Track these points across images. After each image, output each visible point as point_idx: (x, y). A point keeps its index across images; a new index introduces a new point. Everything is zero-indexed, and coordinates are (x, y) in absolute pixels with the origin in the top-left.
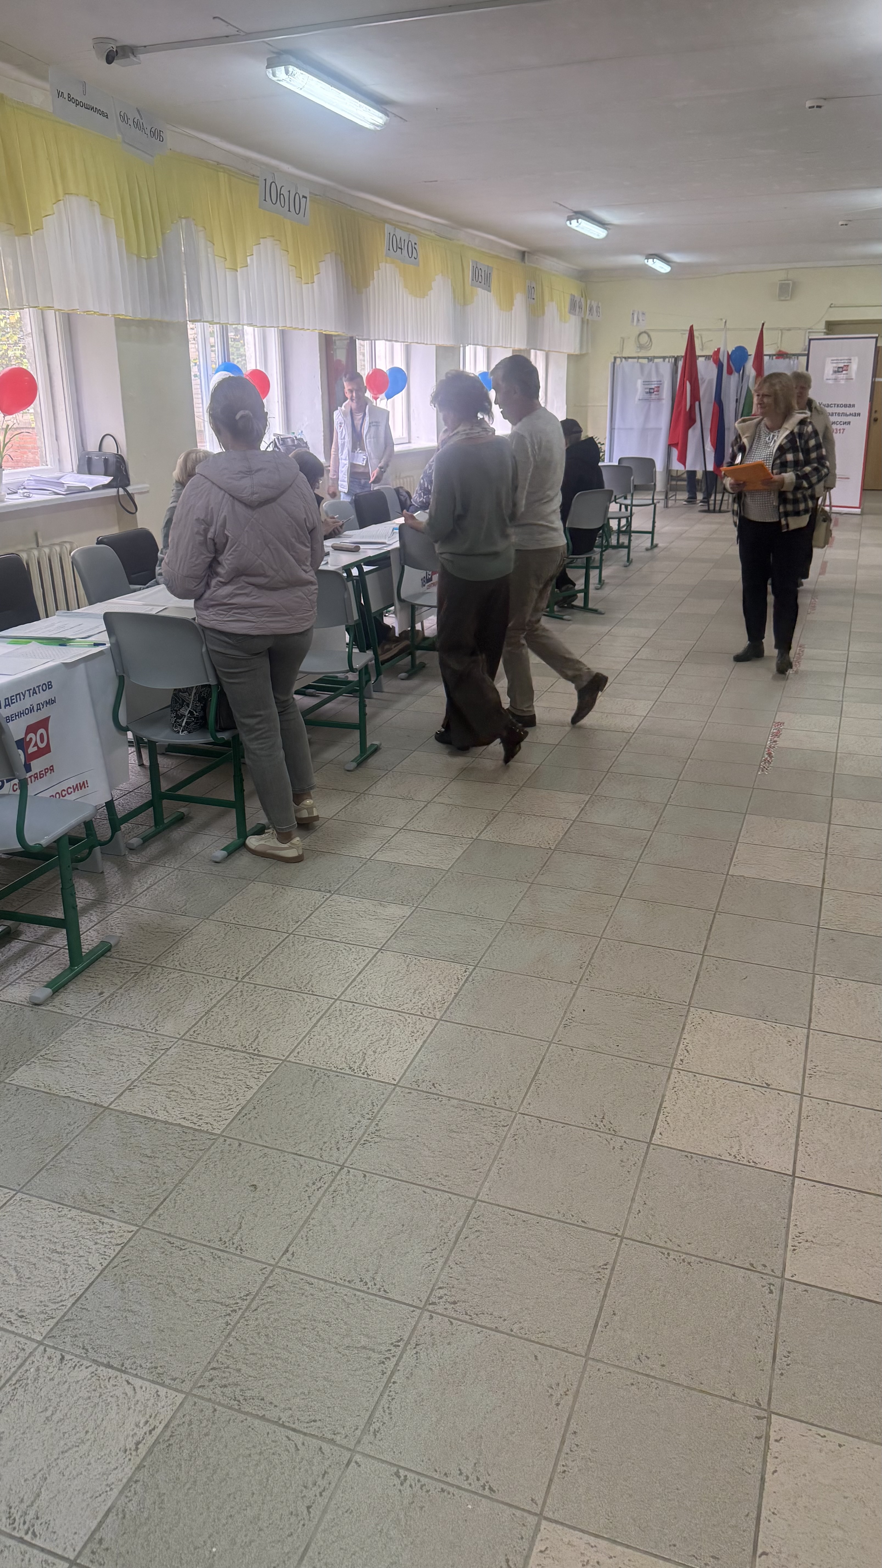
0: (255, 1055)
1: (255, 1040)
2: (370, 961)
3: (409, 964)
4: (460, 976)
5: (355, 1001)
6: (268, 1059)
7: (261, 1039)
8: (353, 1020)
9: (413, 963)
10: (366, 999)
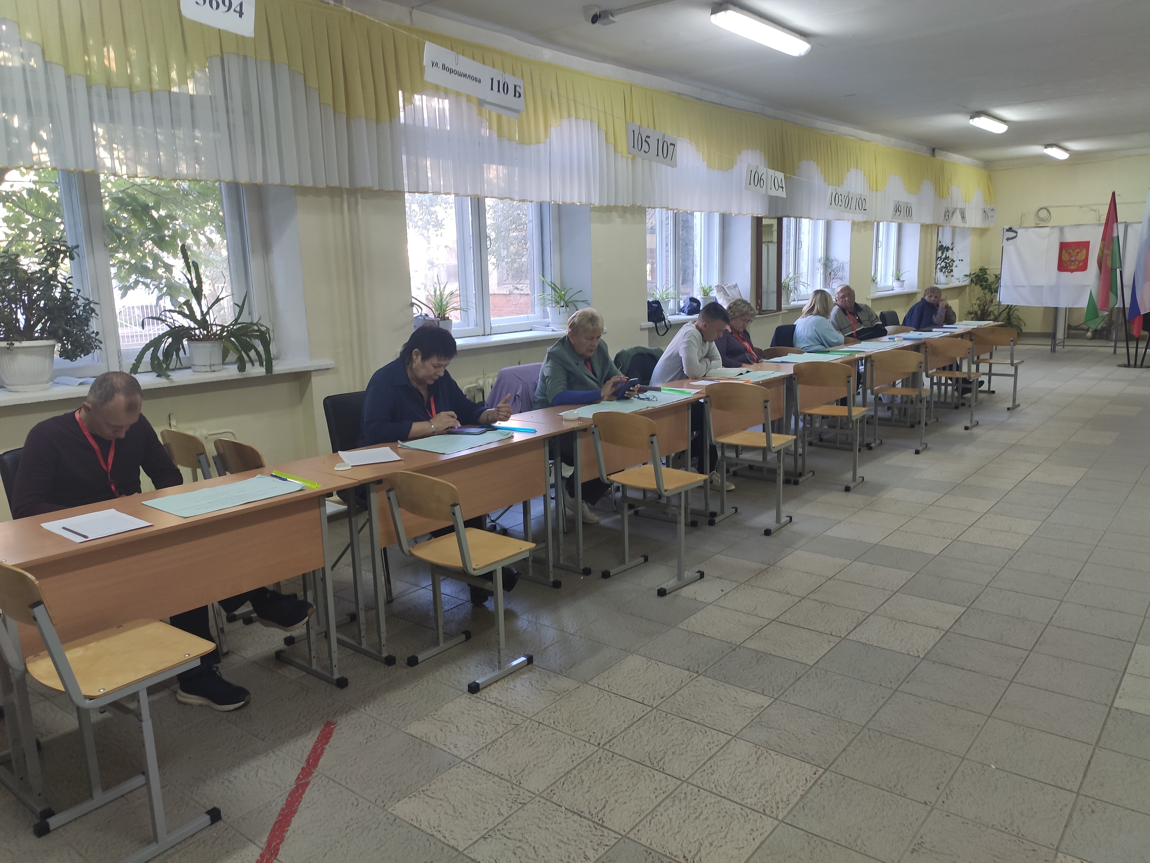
0: (598, 824)
1: (601, 810)
2: (722, 748)
3: (760, 756)
4: (808, 778)
5: (701, 786)
6: (610, 832)
7: (608, 808)
8: (696, 806)
9: (765, 755)
10: (713, 786)
